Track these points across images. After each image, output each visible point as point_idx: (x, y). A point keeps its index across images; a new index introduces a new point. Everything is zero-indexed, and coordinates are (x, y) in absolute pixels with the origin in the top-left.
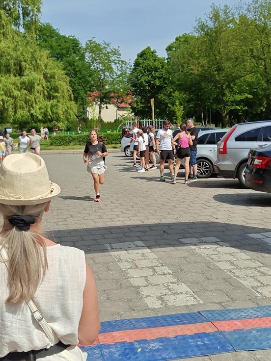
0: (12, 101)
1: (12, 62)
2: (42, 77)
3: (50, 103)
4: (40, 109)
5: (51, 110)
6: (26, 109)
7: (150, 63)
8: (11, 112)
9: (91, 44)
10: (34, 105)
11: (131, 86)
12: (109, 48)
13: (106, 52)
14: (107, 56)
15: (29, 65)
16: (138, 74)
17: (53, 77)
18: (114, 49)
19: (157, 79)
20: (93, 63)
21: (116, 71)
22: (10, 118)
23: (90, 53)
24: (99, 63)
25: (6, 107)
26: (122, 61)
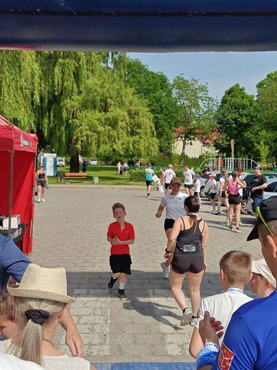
0: (96, 136)
1: (98, 98)
2: (126, 114)
3: (133, 139)
4: (122, 144)
5: (133, 146)
6: (108, 144)
7: (238, 100)
8: (94, 147)
9: (178, 80)
10: (117, 140)
11: (217, 123)
12: (196, 84)
13: (194, 89)
14: (194, 92)
15: (114, 102)
16: (225, 111)
17: (137, 114)
18: (202, 86)
19: (244, 117)
20: (180, 99)
21: (203, 107)
22: (93, 152)
23: (177, 89)
24: (186, 99)
25: (90, 142)
26: (210, 98)
